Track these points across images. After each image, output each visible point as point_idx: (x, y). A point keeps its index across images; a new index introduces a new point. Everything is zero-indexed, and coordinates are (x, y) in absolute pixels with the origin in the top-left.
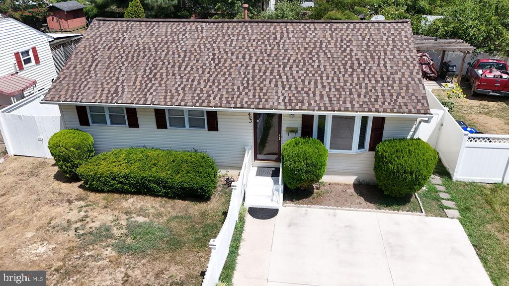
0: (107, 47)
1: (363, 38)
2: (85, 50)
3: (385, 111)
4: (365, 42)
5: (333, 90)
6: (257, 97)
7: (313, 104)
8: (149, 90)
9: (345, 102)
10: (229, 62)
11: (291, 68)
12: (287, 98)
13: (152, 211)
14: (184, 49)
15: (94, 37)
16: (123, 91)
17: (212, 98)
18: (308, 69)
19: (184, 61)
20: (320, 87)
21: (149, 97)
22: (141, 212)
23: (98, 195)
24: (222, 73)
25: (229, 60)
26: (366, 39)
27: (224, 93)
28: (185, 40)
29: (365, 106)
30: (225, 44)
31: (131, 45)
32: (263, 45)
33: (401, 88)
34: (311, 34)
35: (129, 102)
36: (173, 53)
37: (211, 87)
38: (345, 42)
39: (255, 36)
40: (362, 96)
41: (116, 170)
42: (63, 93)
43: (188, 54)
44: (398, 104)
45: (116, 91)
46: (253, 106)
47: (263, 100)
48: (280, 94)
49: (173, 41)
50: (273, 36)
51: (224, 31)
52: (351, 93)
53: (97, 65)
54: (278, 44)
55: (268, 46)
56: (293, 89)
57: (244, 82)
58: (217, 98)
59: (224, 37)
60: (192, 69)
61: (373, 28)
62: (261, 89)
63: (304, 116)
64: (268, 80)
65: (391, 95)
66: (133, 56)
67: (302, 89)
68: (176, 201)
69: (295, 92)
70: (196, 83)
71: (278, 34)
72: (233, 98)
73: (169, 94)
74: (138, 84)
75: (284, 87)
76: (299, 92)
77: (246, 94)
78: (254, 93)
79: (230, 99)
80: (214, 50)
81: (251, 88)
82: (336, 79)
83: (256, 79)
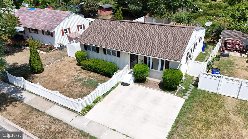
0: (96, 28)
2: (90, 28)
4: (174, 34)
5: (154, 49)
6: (130, 48)
8: (102, 42)
9: (155, 54)
11: (145, 40)
12: (139, 50)
14: (117, 31)
16: (96, 42)
17: (118, 47)
18: (150, 41)
19: (115, 34)
20: (150, 48)
21: (101, 44)
23: (84, 70)
24: (124, 40)
25: (128, 35)
26: (175, 33)
27: (122, 46)
28: (118, 27)
29: (161, 56)
30: (129, 30)
31: (103, 28)
32: (140, 32)
34: (158, 29)
35: (96, 45)
36: (113, 32)
37: (119, 43)
38: (167, 33)
39: (139, 28)
40: (162, 53)
42: (81, 40)
43: (117, 32)
45: (94, 42)
46: (128, 51)
47: (132, 49)
48: (137, 48)
49: (115, 28)
50: (145, 29)
51: (131, 26)
53: (92, 33)
54: (145, 32)
55: (142, 32)
56: (142, 47)
57: (129, 43)
58: (119, 47)
59: (130, 28)
60: (116, 37)
62: (133, 46)
63: (144, 57)
64: (136, 43)
65: (171, 54)
66: (102, 31)
67: (145, 48)
69: (142, 48)
70: (115, 42)
71: (147, 28)
73: (107, 44)
74: (100, 40)
75: (139, 46)
76: (143, 49)
77: (128, 47)
78: (130, 47)
79: (122, 48)
80: (125, 32)
81: (130, 45)
82: (157, 46)
83: (133, 43)
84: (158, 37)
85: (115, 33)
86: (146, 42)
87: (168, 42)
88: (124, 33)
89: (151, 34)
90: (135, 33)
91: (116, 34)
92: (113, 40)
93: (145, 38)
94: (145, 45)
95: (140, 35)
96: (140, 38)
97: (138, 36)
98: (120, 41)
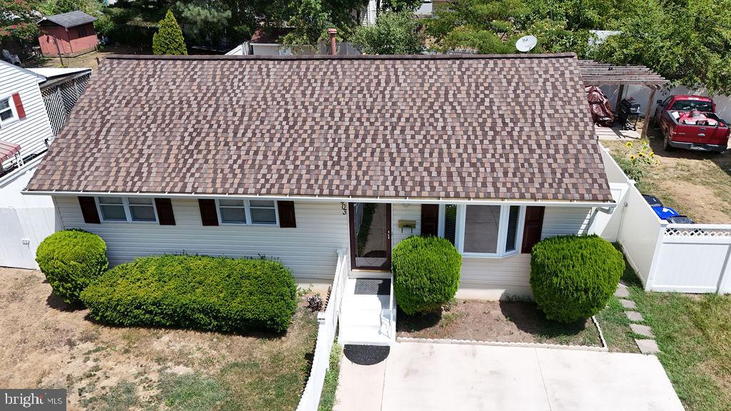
0: (124, 102)
1: (509, 83)
2: (90, 107)
3: (545, 198)
4: (512, 88)
5: (467, 165)
6: (353, 177)
7: (438, 188)
8: (189, 170)
9: (484, 185)
10: (309, 123)
11: (403, 131)
12: (399, 179)
13: (198, 355)
14: (241, 103)
15: (104, 86)
16: (149, 172)
17: (285, 181)
18: (428, 132)
19: (241, 121)
21: (190, 181)
22: (183, 358)
24: (300, 140)
25: (310, 119)
26: (513, 84)
27: (304, 172)
28: (243, 88)
29: (515, 190)
30: (304, 94)
31: (161, 98)
32: (360, 96)
33: (568, 161)
34: (431, 77)
35: (159, 189)
36: (226, 110)
37: (283, 162)
38: (482, 88)
39: (347, 80)
40: (510, 175)
41: (141, 293)
42: (57, 176)
43: (248, 111)
44: (564, 186)
45: (139, 173)
46: (347, 192)
47: (363, 183)
48: (388, 173)
49: (225, 90)
50: (375, 81)
51: (301, 74)
52: (493, 170)
53: (108, 131)
54: (382, 92)
55: (368, 96)
56: (406, 164)
57: (334, 154)
58: (293, 181)
59: (301, 84)
60: (254, 134)
61: (522, 65)
62: (360, 165)
63: (424, 206)
64: (369, 150)
65: (554, 172)
66: (164, 116)
67: (421, 164)
68: (235, 338)
69: (410, 169)
70: (260, 157)
71: (383, 78)
72: (317, 180)
73: (220, 175)
74: (172, 160)
75: (393, 163)
76: (415, 169)
77: (337, 173)
78: (349, 171)
79: (312, 182)
80: (287, 103)
81: (343, 163)
82: (470, 147)
83: (351, 150)
84: (454, 108)
85: (239, 114)
86: (413, 137)
87: (505, 124)
88: (287, 111)
89: (414, 100)
90: (335, 103)
91: (246, 118)
92: (243, 153)
93: (394, 120)
94: (416, 150)
95: (370, 111)
96: (372, 124)
97: (358, 115)
98: (284, 149)
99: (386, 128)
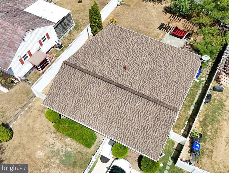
0: (65, 82)
2: (58, 81)
4: (155, 116)
6: (107, 129)
7: (124, 141)
8: (75, 112)
11: (123, 120)
12: (117, 134)
13: (73, 146)
14: (91, 94)
16: (67, 109)
18: (129, 122)
22: (70, 146)
24: (100, 113)
25: (105, 106)
27: (98, 123)
28: (93, 88)
29: (139, 149)
30: (106, 97)
31: (74, 84)
33: (155, 146)
34: (138, 103)
35: (68, 115)
36: (87, 95)
38: (148, 113)
39: (118, 96)
40: (140, 144)
43: (92, 97)
44: (150, 152)
49: (89, 88)
50: (124, 99)
51: (108, 88)
52: (137, 141)
53: (61, 92)
54: (124, 104)
55: (121, 104)
57: (106, 120)
58: (95, 125)
59: (107, 92)
60: (91, 106)
61: (163, 109)
64: (114, 123)
66: (73, 91)
69: (120, 132)
70: (90, 114)
73: (81, 117)
75: (117, 129)
77: (105, 127)
79: (99, 127)
84: (139, 117)
85: (89, 98)
88: (100, 101)
89: (131, 110)
90: (112, 103)
91: (91, 100)
92: (87, 111)
93: (123, 115)
94: (124, 127)
96: (118, 114)
97: (116, 110)
98: (96, 114)
99: (120, 117)
